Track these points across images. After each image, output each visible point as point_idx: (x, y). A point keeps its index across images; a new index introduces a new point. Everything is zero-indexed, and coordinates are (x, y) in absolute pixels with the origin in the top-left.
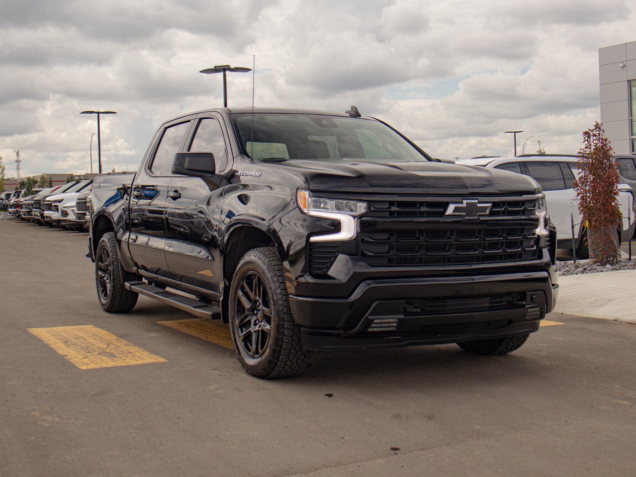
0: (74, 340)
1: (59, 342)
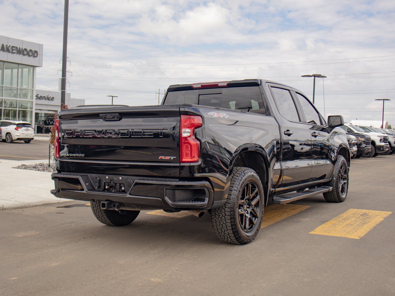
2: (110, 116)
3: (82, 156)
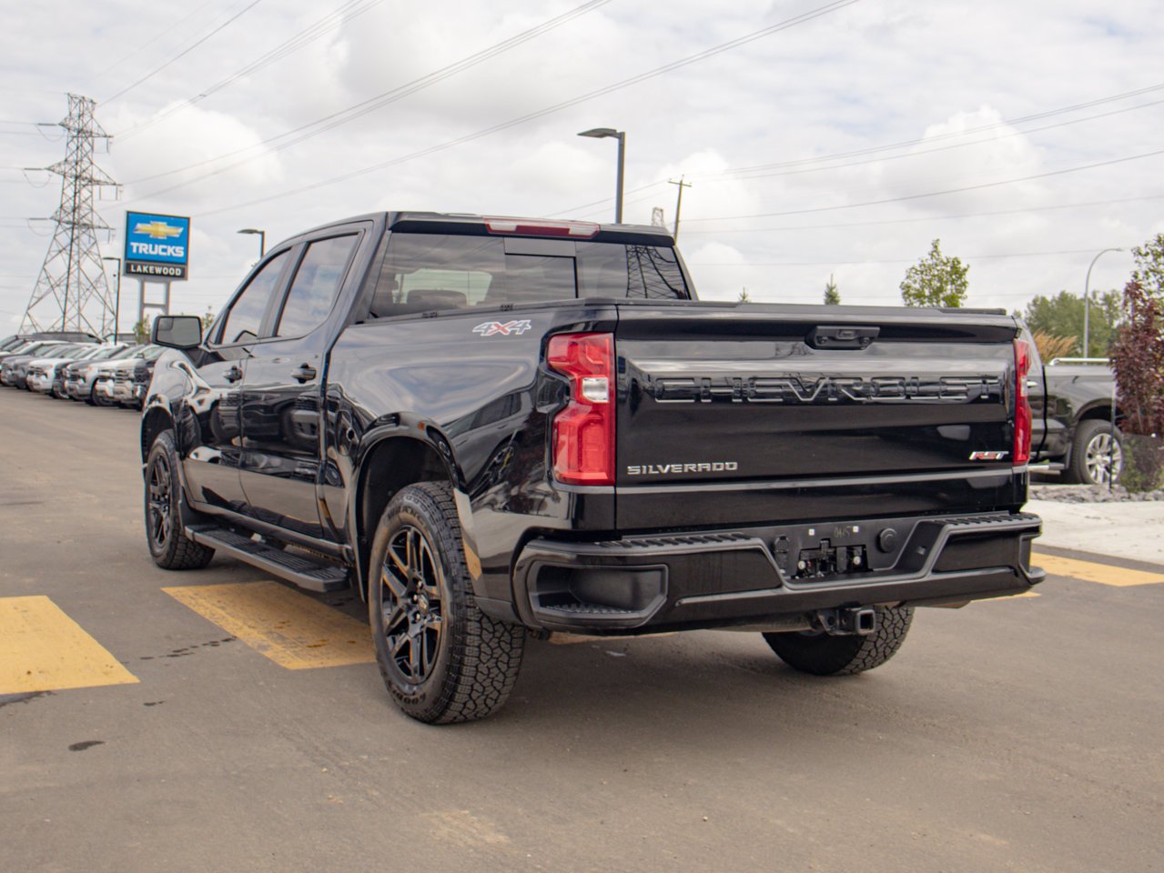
2: (849, 335)
3: (728, 468)
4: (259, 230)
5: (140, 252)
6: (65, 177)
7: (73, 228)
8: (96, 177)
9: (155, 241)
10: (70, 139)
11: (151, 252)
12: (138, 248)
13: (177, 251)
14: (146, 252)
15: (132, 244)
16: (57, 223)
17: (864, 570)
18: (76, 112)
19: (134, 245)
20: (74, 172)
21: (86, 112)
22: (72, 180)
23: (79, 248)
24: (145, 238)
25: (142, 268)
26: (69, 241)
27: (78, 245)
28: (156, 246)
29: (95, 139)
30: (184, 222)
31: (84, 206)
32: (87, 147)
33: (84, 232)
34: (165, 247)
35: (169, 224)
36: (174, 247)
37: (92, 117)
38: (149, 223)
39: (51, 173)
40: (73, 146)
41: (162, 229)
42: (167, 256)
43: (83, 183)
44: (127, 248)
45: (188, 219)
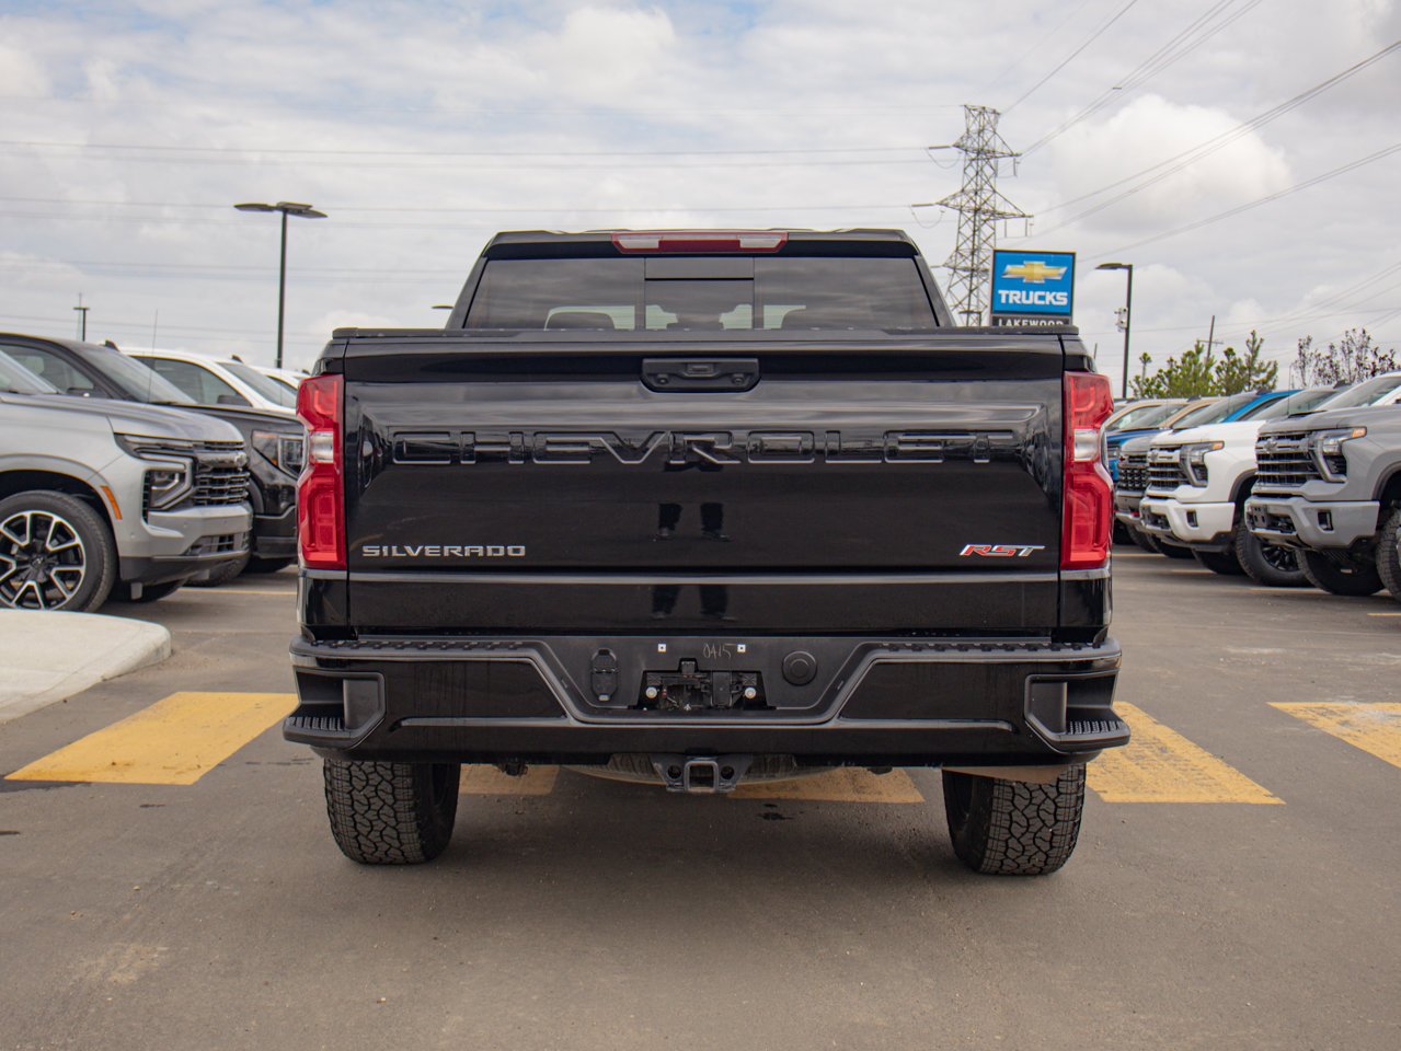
0: (1147, 752)
1: (1178, 752)
3: (511, 554)
4: (1124, 263)
5: (1011, 301)
6: (961, 211)
7: (972, 277)
8: (1000, 209)
9: (1030, 287)
10: (968, 162)
11: (1024, 301)
12: (1007, 296)
13: (1058, 298)
14: (1018, 302)
15: (1000, 292)
16: (951, 271)
17: (759, 705)
18: (974, 128)
19: (1003, 293)
20: (973, 205)
21: (988, 127)
22: (970, 215)
23: (979, 301)
24: (1017, 284)
25: (1013, 323)
26: (967, 292)
27: (977, 297)
28: (1031, 293)
29: (1000, 160)
30: (1067, 259)
31: (985, 246)
32: (988, 171)
33: (985, 281)
34: (1042, 293)
35: (1047, 264)
36: (1054, 293)
37: (995, 133)
38: (1022, 263)
39: (943, 208)
40: (971, 172)
41: (1039, 270)
42: (1045, 305)
43: (983, 217)
44: (994, 296)
45: (1073, 255)
